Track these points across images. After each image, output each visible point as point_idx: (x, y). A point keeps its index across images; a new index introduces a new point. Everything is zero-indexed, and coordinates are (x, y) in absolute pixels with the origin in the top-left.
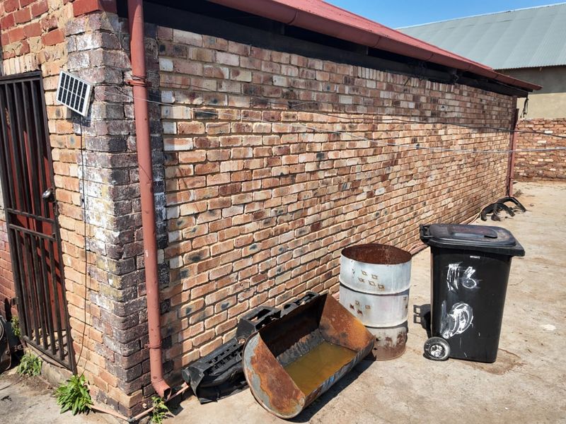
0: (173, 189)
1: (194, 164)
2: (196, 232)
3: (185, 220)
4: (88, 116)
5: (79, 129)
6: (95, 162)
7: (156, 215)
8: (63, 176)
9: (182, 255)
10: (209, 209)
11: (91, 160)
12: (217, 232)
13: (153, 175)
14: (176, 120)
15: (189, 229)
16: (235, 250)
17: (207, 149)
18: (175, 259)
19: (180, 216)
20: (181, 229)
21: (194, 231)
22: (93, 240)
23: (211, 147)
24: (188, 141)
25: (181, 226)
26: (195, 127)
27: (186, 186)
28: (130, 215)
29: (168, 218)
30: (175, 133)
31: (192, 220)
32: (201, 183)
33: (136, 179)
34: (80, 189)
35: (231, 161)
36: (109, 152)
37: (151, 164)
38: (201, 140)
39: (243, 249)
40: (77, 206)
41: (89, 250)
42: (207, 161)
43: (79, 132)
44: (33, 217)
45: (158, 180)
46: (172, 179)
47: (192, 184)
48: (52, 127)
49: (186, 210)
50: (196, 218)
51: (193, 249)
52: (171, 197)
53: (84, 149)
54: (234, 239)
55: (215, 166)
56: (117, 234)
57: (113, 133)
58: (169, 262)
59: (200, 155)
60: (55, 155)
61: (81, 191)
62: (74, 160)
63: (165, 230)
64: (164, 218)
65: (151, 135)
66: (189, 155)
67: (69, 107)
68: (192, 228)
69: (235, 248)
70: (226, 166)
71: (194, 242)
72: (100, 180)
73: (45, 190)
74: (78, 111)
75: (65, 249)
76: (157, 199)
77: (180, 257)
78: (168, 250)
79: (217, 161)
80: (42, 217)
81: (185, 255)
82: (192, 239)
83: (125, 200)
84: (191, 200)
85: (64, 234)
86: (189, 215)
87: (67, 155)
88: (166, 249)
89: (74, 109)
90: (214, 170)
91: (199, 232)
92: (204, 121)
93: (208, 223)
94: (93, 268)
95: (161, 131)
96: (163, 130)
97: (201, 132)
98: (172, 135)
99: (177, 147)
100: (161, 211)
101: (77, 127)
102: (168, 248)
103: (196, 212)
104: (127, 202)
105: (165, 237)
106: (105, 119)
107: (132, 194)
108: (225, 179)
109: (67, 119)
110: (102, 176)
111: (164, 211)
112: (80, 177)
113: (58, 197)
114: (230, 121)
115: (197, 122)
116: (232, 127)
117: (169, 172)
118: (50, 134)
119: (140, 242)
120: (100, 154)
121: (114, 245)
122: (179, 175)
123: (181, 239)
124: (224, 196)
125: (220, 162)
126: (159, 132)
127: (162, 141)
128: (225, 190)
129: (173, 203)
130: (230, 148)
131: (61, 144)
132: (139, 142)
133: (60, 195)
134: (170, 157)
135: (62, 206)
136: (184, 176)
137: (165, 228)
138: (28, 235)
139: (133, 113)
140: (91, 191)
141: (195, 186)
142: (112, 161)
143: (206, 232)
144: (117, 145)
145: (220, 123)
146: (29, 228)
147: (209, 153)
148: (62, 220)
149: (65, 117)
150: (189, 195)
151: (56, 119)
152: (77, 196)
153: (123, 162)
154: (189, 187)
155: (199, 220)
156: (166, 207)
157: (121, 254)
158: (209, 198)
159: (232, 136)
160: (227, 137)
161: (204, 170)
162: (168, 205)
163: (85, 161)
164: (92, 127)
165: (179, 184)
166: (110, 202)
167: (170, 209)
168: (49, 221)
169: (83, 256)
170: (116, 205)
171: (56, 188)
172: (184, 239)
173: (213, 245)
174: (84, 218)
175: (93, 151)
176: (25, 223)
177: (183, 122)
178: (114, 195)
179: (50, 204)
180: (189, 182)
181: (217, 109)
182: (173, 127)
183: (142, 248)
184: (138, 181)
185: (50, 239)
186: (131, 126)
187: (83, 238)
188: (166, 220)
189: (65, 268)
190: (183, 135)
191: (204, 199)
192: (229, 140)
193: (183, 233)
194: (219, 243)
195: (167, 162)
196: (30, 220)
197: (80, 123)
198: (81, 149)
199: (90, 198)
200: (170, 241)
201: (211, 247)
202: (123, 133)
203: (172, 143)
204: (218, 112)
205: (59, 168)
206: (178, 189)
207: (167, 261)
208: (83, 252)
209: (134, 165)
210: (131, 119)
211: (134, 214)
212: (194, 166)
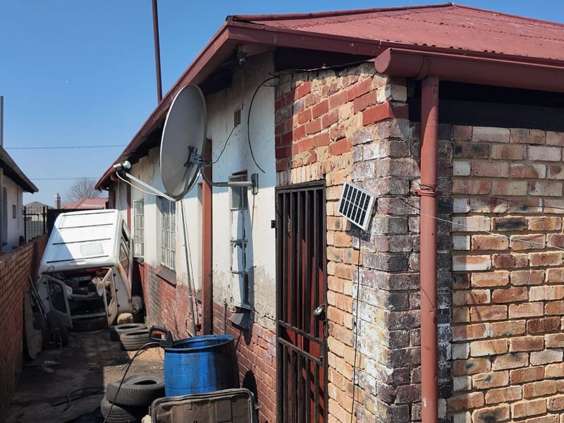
0: (462, 319)
1: (492, 289)
2: (492, 381)
3: (477, 364)
4: (369, 229)
5: (358, 243)
6: (371, 281)
7: (438, 353)
8: (336, 292)
9: (471, 410)
10: (510, 351)
11: (367, 278)
12: (521, 384)
13: (437, 300)
14: (471, 233)
15: (480, 377)
16: (549, 415)
17: (510, 269)
18: (461, 416)
19: (470, 357)
20: (471, 375)
21: (489, 379)
22: (363, 373)
23: (517, 266)
24: (484, 259)
25: (470, 371)
26: (495, 241)
27: (479, 316)
28: (407, 348)
29: (454, 358)
30: (468, 248)
31: (485, 364)
32: (500, 315)
33: (417, 305)
34: (353, 310)
35: (546, 286)
36: (388, 272)
37: (436, 286)
38: (502, 258)
39: (562, 415)
40: (348, 329)
41: (358, 385)
42: (509, 285)
43: (357, 247)
44: (302, 334)
45: (443, 307)
46: (461, 307)
47: (489, 315)
48: (330, 238)
49: (478, 349)
50: (492, 361)
51: (485, 405)
52: (459, 331)
53: (361, 266)
54: (548, 398)
55: (521, 292)
56: (390, 371)
57: (394, 249)
58: (452, 418)
59: (502, 276)
60: (331, 268)
61: (354, 313)
62: (349, 276)
63: (449, 373)
64: (449, 358)
65: (438, 252)
66: (486, 276)
67: (350, 219)
68: (486, 375)
69: (548, 411)
70: (537, 293)
71: (488, 395)
72: (376, 303)
73: (317, 306)
74: (358, 225)
75: (331, 377)
76: (441, 331)
77: (468, 413)
78: (452, 401)
79: (524, 285)
80: (311, 335)
81: (475, 411)
82: (485, 391)
83: (403, 330)
84: (485, 336)
85: (332, 359)
86: (482, 357)
87: (342, 271)
88: (449, 400)
89: (354, 222)
90: (520, 298)
91: (495, 382)
92: (508, 233)
93: (509, 370)
94: (361, 408)
95: (450, 246)
96: (453, 246)
97: (503, 247)
98: (465, 252)
99: (469, 267)
100: (445, 348)
101: (355, 241)
102: (452, 399)
103: (492, 353)
104: (404, 332)
105: (448, 383)
106: (386, 234)
107: (410, 323)
108: (536, 310)
109: (346, 231)
110: (378, 298)
111: (449, 348)
112: (354, 296)
113: (329, 316)
114: (545, 232)
115: (498, 235)
116: (548, 240)
117: (458, 298)
118: (328, 246)
119: (417, 386)
120: (378, 272)
121: (386, 385)
122: (470, 302)
123: (470, 388)
124: (533, 335)
125: (528, 287)
126: (448, 248)
127: (451, 259)
128: (534, 325)
129: (460, 339)
130: (545, 268)
131: (337, 257)
132: (424, 261)
133: (331, 314)
134: (461, 278)
135: (333, 326)
136: (477, 303)
137: (449, 370)
138: (295, 353)
139: (418, 227)
140: (365, 314)
141: (492, 318)
142: (391, 282)
143: (506, 383)
144: (398, 264)
145: (530, 235)
146: (296, 345)
147: (513, 274)
148: (332, 343)
149: (344, 229)
150: (484, 329)
151: (335, 231)
152: (350, 317)
153: (403, 284)
154: (484, 319)
155: (496, 365)
156: (451, 342)
157: (393, 398)
158: (510, 336)
159: (548, 253)
160: (540, 253)
161: (505, 296)
162: (454, 340)
163: (361, 279)
164: (372, 242)
165: (469, 315)
166: (385, 331)
167: (456, 345)
168: (317, 342)
169: (350, 391)
170: (391, 335)
171: (328, 305)
172: (474, 389)
173: (516, 403)
174: (355, 345)
175: (370, 269)
176: (293, 339)
177: (480, 236)
178: (391, 323)
179: (321, 323)
180: (484, 312)
181: (527, 218)
182: (466, 242)
183: (419, 394)
184: (419, 308)
185: (317, 362)
186: (415, 241)
187: (352, 369)
188: (451, 360)
189: (330, 400)
190: (478, 251)
191: (504, 336)
192: (544, 257)
193: (472, 380)
194: (524, 402)
195: (455, 285)
196: (299, 336)
197: (359, 236)
198: (359, 266)
199: (363, 322)
200: (455, 388)
201: (513, 405)
202: (405, 250)
203: (464, 261)
204: (528, 221)
205: (333, 283)
206: (468, 320)
207: (449, 415)
208: (350, 385)
209: (415, 287)
210: (416, 233)
211: (411, 348)
212: (491, 292)
